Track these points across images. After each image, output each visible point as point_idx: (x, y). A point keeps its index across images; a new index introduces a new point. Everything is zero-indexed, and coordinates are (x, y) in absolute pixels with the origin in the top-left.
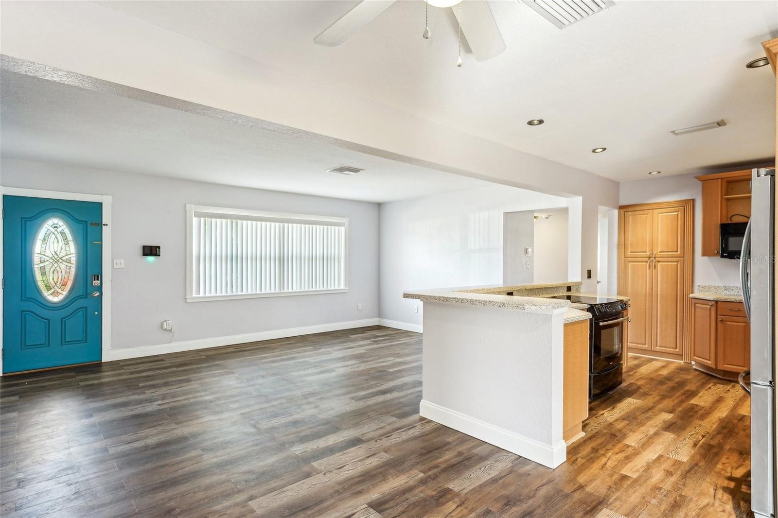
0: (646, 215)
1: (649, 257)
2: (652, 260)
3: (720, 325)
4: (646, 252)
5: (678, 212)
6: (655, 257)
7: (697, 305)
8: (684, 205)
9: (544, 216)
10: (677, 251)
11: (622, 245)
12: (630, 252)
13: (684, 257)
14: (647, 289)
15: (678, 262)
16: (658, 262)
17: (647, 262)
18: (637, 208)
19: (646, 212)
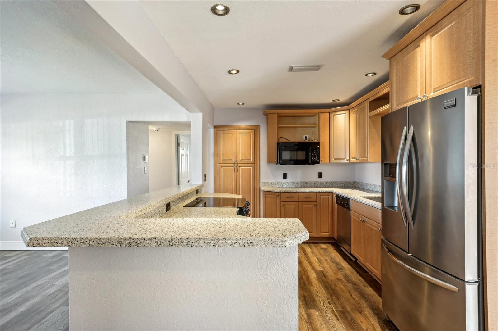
0: (232, 134)
1: (234, 164)
2: (236, 165)
3: (283, 208)
4: (232, 160)
5: (251, 133)
6: (238, 164)
7: (267, 195)
8: (254, 129)
9: (155, 129)
10: (251, 160)
11: (217, 154)
12: (222, 159)
13: (254, 164)
14: (233, 186)
15: (251, 167)
16: (240, 167)
17: (233, 167)
18: (226, 129)
19: (232, 131)
